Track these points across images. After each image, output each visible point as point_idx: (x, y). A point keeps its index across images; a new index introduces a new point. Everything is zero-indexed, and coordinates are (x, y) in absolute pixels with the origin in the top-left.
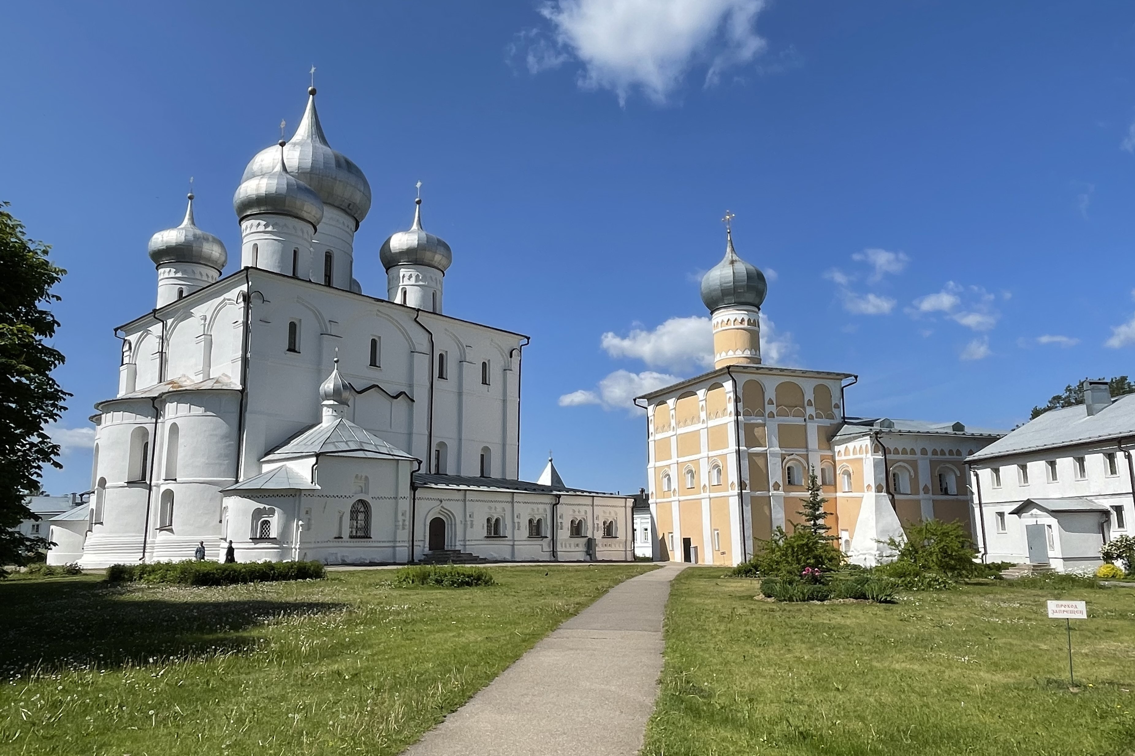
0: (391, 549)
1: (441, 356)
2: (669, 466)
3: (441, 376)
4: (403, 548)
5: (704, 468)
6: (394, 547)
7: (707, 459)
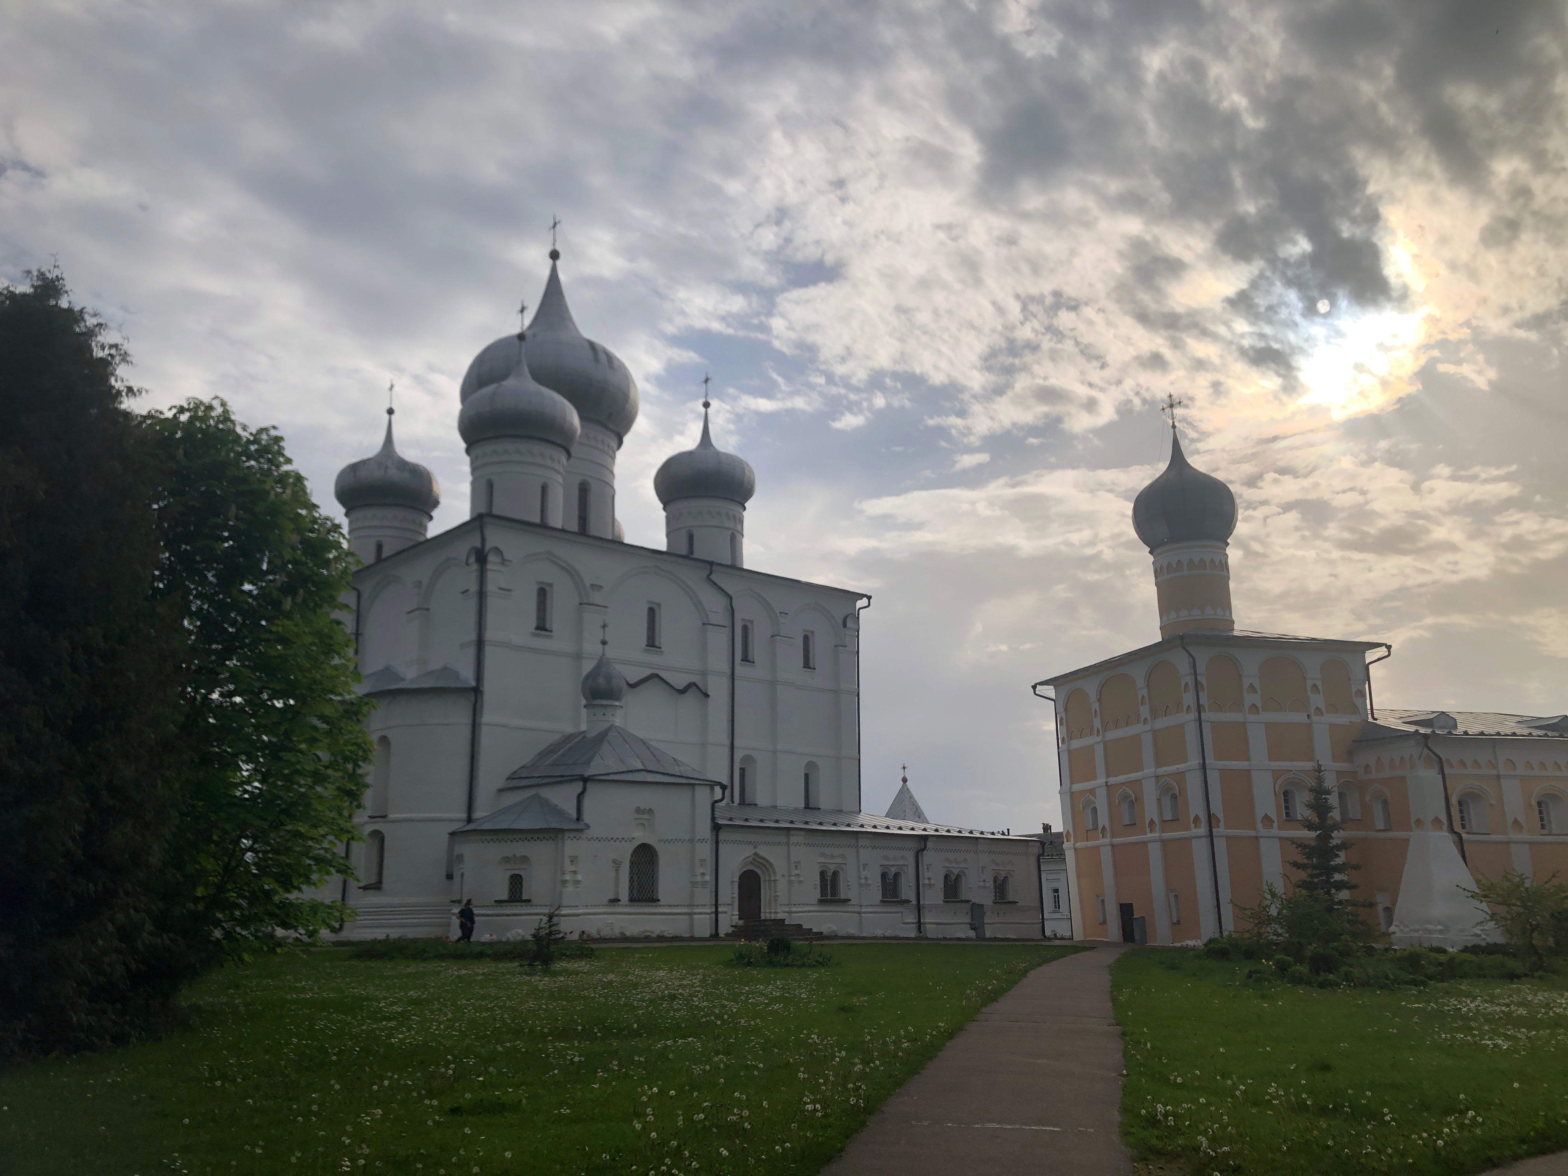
0: (687, 917)
1: (745, 629)
2: (1092, 791)
3: (745, 659)
4: (703, 916)
5: (1150, 794)
6: (690, 914)
7: (1153, 780)
